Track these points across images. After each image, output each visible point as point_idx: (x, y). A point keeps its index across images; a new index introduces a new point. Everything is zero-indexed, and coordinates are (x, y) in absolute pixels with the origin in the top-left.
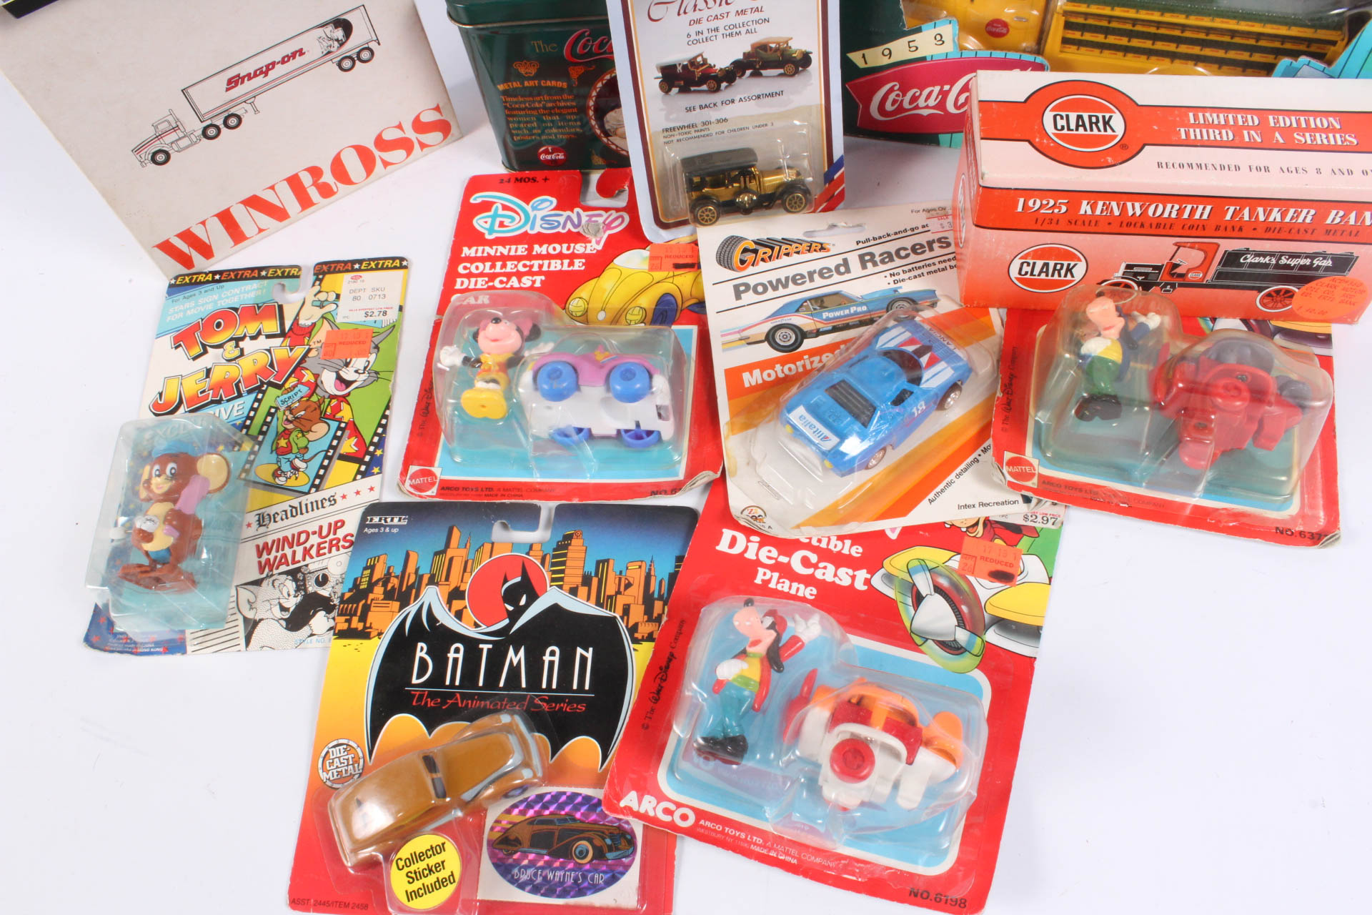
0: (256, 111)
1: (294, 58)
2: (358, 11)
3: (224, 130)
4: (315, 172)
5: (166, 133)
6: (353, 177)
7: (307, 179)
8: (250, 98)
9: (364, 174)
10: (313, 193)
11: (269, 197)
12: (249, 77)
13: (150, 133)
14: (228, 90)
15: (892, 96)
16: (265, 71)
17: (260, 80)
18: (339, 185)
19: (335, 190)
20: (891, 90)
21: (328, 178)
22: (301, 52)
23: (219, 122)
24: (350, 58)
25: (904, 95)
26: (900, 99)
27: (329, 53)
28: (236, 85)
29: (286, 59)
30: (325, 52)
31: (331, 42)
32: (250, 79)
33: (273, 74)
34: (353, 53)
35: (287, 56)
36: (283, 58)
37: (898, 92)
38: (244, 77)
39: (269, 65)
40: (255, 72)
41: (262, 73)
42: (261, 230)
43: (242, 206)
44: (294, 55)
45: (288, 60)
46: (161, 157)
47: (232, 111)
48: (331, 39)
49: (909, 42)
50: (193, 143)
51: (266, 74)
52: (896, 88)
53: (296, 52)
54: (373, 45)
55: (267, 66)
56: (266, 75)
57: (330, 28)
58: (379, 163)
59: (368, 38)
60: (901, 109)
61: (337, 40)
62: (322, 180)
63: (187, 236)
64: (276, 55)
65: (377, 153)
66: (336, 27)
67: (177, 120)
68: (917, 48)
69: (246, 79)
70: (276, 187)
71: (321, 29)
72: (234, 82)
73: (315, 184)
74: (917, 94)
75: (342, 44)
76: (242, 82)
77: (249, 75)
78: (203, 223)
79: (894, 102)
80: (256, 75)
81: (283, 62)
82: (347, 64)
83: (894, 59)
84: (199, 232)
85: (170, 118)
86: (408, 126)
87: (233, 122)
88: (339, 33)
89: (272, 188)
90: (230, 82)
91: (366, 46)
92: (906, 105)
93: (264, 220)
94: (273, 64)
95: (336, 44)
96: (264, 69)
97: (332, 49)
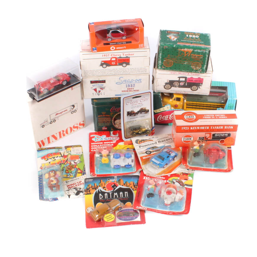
0: (58, 119)
2: (76, 104)
3: (53, 122)
4: (63, 131)
5: (45, 122)
6: (68, 133)
7: (62, 132)
8: (58, 117)
9: (70, 132)
10: (62, 135)
11: (56, 135)
13: (43, 122)
14: (55, 116)
16: (61, 113)
17: (60, 114)
19: (65, 135)
21: (65, 133)
22: (67, 110)
23: (53, 121)
24: (73, 112)
27: (70, 110)
33: (62, 113)
34: (74, 111)
42: (53, 141)
43: (51, 136)
44: (65, 111)
46: (43, 126)
47: (55, 119)
50: (48, 124)
54: (77, 110)
58: (73, 131)
59: (76, 108)
62: (64, 133)
63: (42, 141)
64: (63, 110)
65: (73, 129)
67: (47, 120)
71: (70, 106)
72: (57, 114)
78: (45, 139)
82: (72, 113)
84: (44, 141)
86: (78, 124)
87: (54, 121)
88: (73, 107)
89: (56, 133)
93: (54, 139)
95: (72, 109)
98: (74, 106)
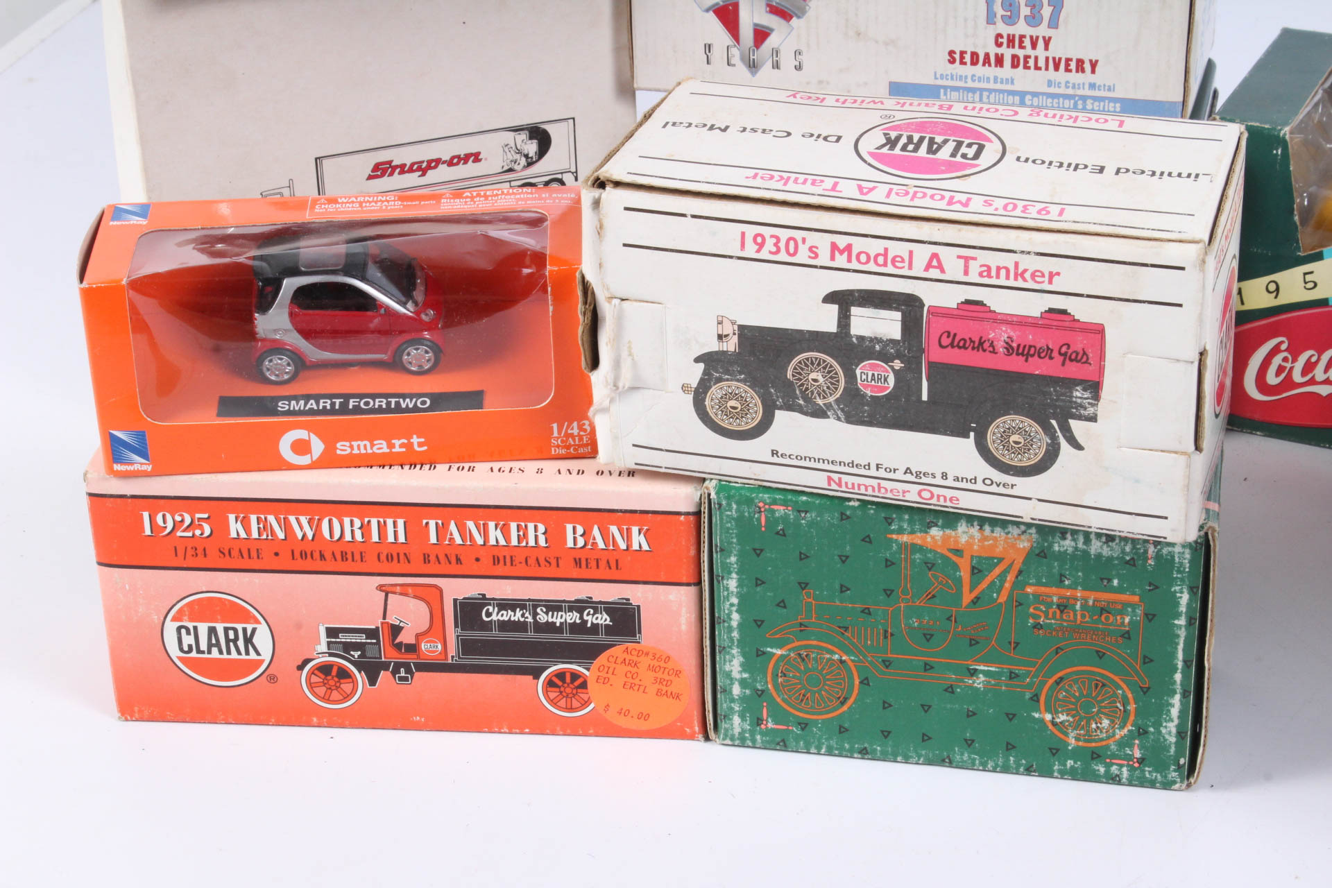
1: (466, 163)
2: (564, 124)
12: (403, 169)
14: (370, 178)
15: (1277, 361)
16: (423, 168)
17: (413, 179)
20: (1275, 351)
22: (476, 157)
25: (1295, 360)
26: (1288, 365)
27: (511, 170)
28: (382, 175)
29: (455, 161)
30: (506, 168)
31: (518, 156)
32: (402, 172)
33: (432, 176)
34: (541, 181)
35: (458, 157)
36: (453, 158)
37: (1285, 354)
38: (397, 167)
39: (432, 161)
40: (413, 164)
41: (419, 169)
44: (466, 159)
45: (457, 164)
48: (519, 152)
49: (1305, 274)
51: (424, 172)
52: (1284, 347)
53: (471, 155)
54: (568, 178)
55: (429, 162)
56: (424, 175)
57: (523, 136)
59: (564, 165)
60: (1288, 383)
61: (526, 156)
64: (445, 151)
66: (531, 138)
68: (1316, 285)
69: (398, 170)
71: (512, 134)
72: (382, 170)
74: (1314, 359)
75: (530, 164)
76: (391, 174)
77: (403, 166)
79: (1280, 370)
80: (411, 170)
81: (450, 163)
83: (1284, 299)
85: (286, 192)
88: (532, 148)
90: (377, 167)
91: (559, 176)
92: (1297, 377)
94: (438, 161)
95: (523, 161)
96: (424, 165)
97: (516, 167)
98: (541, 137)
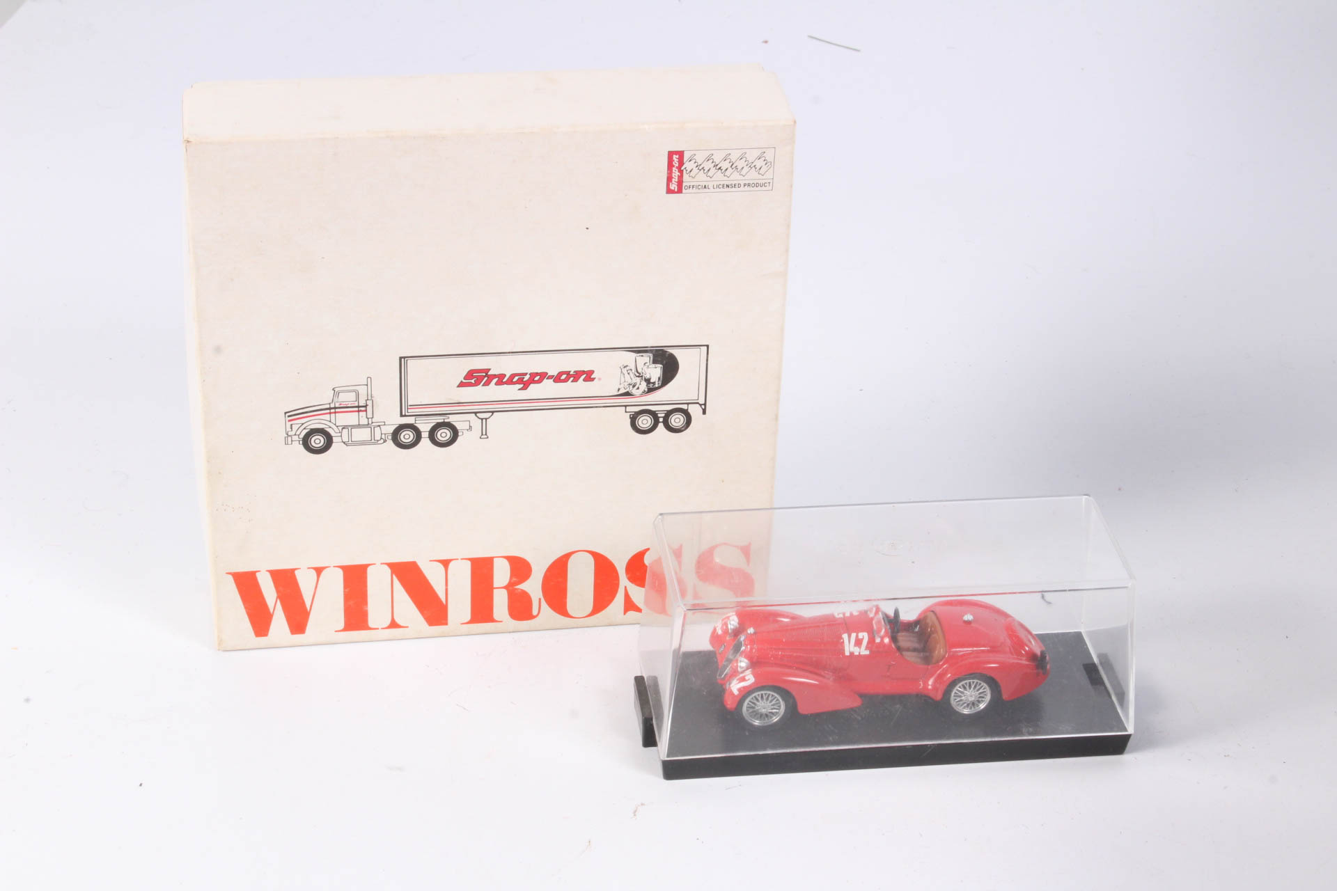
0: (484, 434)
1: (575, 380)
2: (696, 350)
3: (425, 441)
4: (520, 568)
5: (345, 408)
6: (572, 604)
7: (502, 574)
8: (484, 412)
9: (589, 607)
10: (500, 600)
11: (434, 576)
12: (501, 380)
13: (325, 398)
14: (462, 385)
16: (525, 381)
17: (512, 391)
18: (544, 605)
19: (535, 612)
21: (533, 587)
22: (589, 376)
23: (425, 427)
24: (654, 414)
27: (627, 394)
28: (477, 384)
29: (564, 377)
30: (622, 391)
31: (638, 380)
32: (500, 383)
33: (535, 391)
34: (661, 410)
35: (568, 373)
36: (561, 374)
38: (495, 376)
39: (537, 374)
40: (513, 376)
41: (520, 381)
42: (394, 625)
43: (388, 571)
44: (576, 376)
45: (566, 381)
46: (317, 441)
47: (452, 419)
48: (640, 376)
50: (373, 442)
51: (526, 386)
53: (583, 372)
54: (695, 411)
55: (533, 375)
56: (525, 388)
57: (647, 358)
58: (619, 598)
59: (692, 396)
61: (648, 381)
62: (523, 586)
63: (285, 580)
64: (553, 365)
65: (624, 581)
66: (655, 362)
67: (370, 397)
69: (495, 380)
70: (451, 565)
71: (634, 355)
72: (476, 378)
73: (510, 587)
75: (651, 390)
76: (487, 384)
77: (501, 376)
78: (319, 571)
80: (510, 382)
81: (557, 379)
82: (645, 422)
84: (305, 581)
85: (363, 391)
86: (689, 560)
87: (444, 435)
88: (655, 372)
89: (446, 563)
90: (470, 374)
91: (685, 407)
93: (407, 609)
94: (543, 376)
95: (644, 386)
96: (527, 378)
97: (634, 391)
98: (669, 365)
